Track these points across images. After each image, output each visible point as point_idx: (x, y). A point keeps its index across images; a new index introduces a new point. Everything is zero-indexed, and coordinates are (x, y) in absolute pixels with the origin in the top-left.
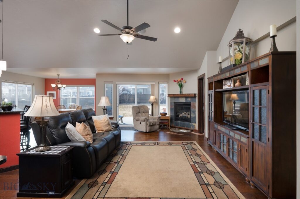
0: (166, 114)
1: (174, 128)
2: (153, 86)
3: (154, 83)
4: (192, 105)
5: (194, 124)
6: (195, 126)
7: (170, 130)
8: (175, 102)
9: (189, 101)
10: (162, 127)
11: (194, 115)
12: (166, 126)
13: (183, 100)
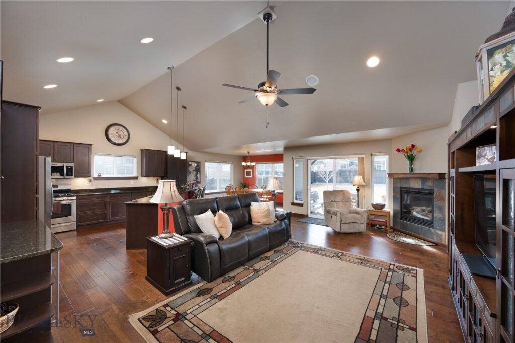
0: (383, 206)
1: (399, 233)
2: (361, 160)
3: (363, 156)
4: (435, 194)
5: (440, 232)
6: (443, 237)
7: (388, 235)
8: (401, 188)
9: (430, 186)
10: (375, 228)
11: (440, 215)
12: (383, 227)
13: (416, 185)
